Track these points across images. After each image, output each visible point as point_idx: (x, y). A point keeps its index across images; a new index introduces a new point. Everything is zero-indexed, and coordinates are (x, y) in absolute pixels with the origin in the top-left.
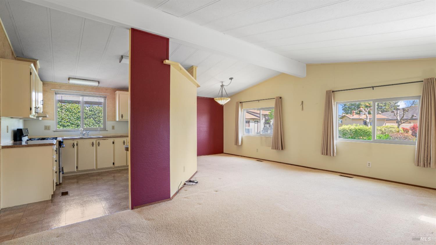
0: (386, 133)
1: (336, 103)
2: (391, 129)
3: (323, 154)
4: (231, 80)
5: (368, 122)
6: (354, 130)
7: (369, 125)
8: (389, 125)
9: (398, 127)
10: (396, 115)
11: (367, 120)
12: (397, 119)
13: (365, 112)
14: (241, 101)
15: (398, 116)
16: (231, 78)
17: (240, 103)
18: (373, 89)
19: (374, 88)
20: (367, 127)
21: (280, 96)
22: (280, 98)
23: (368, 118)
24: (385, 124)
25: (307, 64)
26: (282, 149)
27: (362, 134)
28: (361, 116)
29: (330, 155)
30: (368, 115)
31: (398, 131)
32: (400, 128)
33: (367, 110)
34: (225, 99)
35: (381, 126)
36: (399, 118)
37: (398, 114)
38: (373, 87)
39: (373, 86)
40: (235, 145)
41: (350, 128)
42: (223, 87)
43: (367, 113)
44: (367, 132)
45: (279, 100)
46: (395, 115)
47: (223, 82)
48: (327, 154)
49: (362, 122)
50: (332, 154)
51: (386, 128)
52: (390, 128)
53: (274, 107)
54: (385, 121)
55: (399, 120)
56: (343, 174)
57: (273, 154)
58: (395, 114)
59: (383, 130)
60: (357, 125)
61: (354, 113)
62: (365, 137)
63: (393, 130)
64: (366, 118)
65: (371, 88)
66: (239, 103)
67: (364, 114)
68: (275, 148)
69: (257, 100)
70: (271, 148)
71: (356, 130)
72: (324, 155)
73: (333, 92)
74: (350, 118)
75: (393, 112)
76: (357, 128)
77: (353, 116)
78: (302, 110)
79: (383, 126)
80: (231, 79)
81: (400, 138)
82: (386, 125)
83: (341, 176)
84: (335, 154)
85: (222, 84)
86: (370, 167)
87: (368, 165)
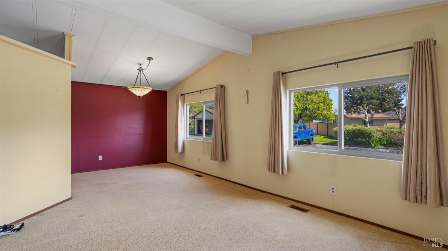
0: (388, 134)
1: (290, 91)
2: (392, 130)
5: (367, 122)
6: (351, 131)
7: (368, 125)
8: (390, 125)
9: (400, 128)
10: (398, 114)
11: (366, 120)
12: (399, 119)
13: (364, 110)
14: (182, 93)
15: (400, 115)
17: (181, 95)
18: (338, 67)
19: (339, 64)
20: (366, 127)
21: (222, 84)
22: (222, 86)
23: (367, 117)
24: (387, 124)
25: (252, 36)
26: (223, 160)
27: (360, 135)
28: (360, 115)
29: (278, 173)
30: (367, 114)
31: (400, 131)
32: (402, 129)
33: (365, 108)
35: (382, 126)
36: (401, 118)
37: (400, 113)
38: (337, 63)
39: (337, 61)
40: (175, 152)
41: (347, 129)
42: (141, 72)
43: (366, 112)
44: (365, 133)
45: (221, 89)
46: (396, 114)
47: (142, 64)
48: (274, 171)
49: (361, 122)
50: (280, 171)
51: (387, 128)
52: (392, 128)
54: (387, 120)
55: (401, 120)
58: (396, 112)
59: (384, 130)
60: (355, 125)
61: (353, 112)
62: (363, 139)
63: (395, 131)
64: (365, 117)
65: (334, 65)
67: (364, 113)
68: (213, 159)
71: (354, 131)
72: (271, 172)
73: (282, 74)
74: (348, 118)
75: (394, 110)
76: (355, 128)
77: (351, 115)
78: (247, 104)
79: (384, 126)
80: (149, 59)
81: (402, 140)
82: (388, 126)
83: (292, 207)
84: (285, 172)
85: (140, 67)
86: (334, 194)
87: (332, 190)
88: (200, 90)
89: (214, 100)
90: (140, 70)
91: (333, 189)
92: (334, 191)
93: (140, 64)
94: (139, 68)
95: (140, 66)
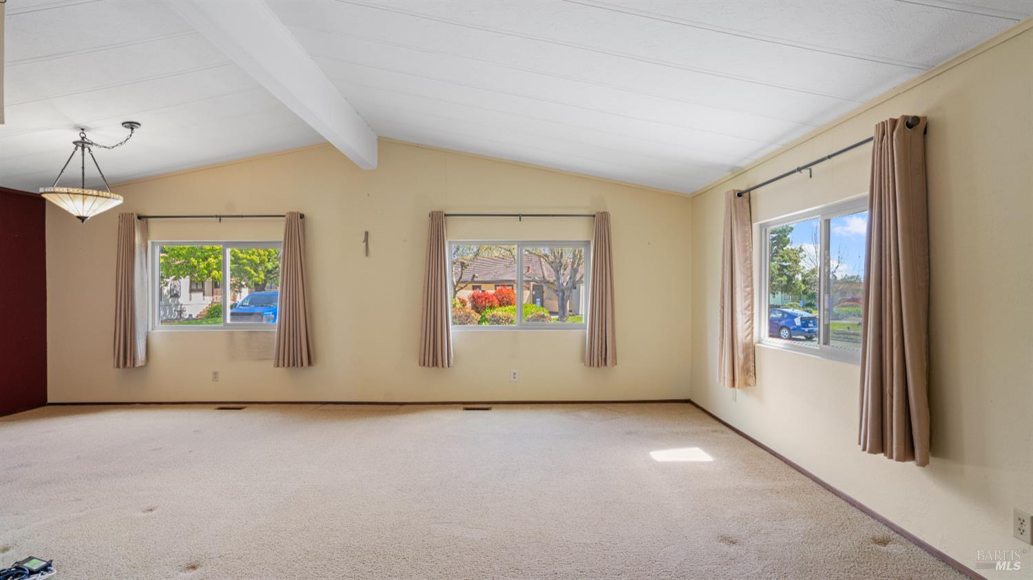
3: (424, 364)
4: (132, 129)
9: (455, 296)
16: (130, 123)
17: (141, 218)
18: (520, 219)
21: (302, 212)
22: (302, 216)
25: (379, 137)
26: (310, 363)
29: (443, 366)
31: (454, 302)
32: (457, 298)
34: (103, 197)
39: (522, 213)
40: (118, 366)
42: (86, 150)
45: (297, 225)
47: (89, 129)
48: (435, 364)
50: (446, 361)
53: (281, 242)
56: (470, 406)
57: (278, 382)
65: (517, 218)
66: (136, 217)
68: (286, 365)
69: (217, 216)
70: (272, 363)
72: (428, 366)
73: (446, 217)
78: (367, 255)
80: (131, 125)
83: (467, 409)
84: (452, 363)
85: (83, 138)
86: (516, 380)
87: (513, 376)
88: (218, 214)
89: (282, 239)
90: (83, 144)
91: (515, 374)
92: (516, 376)
93: (83, 129)
94: (80, 139)
95: (83, 135)
